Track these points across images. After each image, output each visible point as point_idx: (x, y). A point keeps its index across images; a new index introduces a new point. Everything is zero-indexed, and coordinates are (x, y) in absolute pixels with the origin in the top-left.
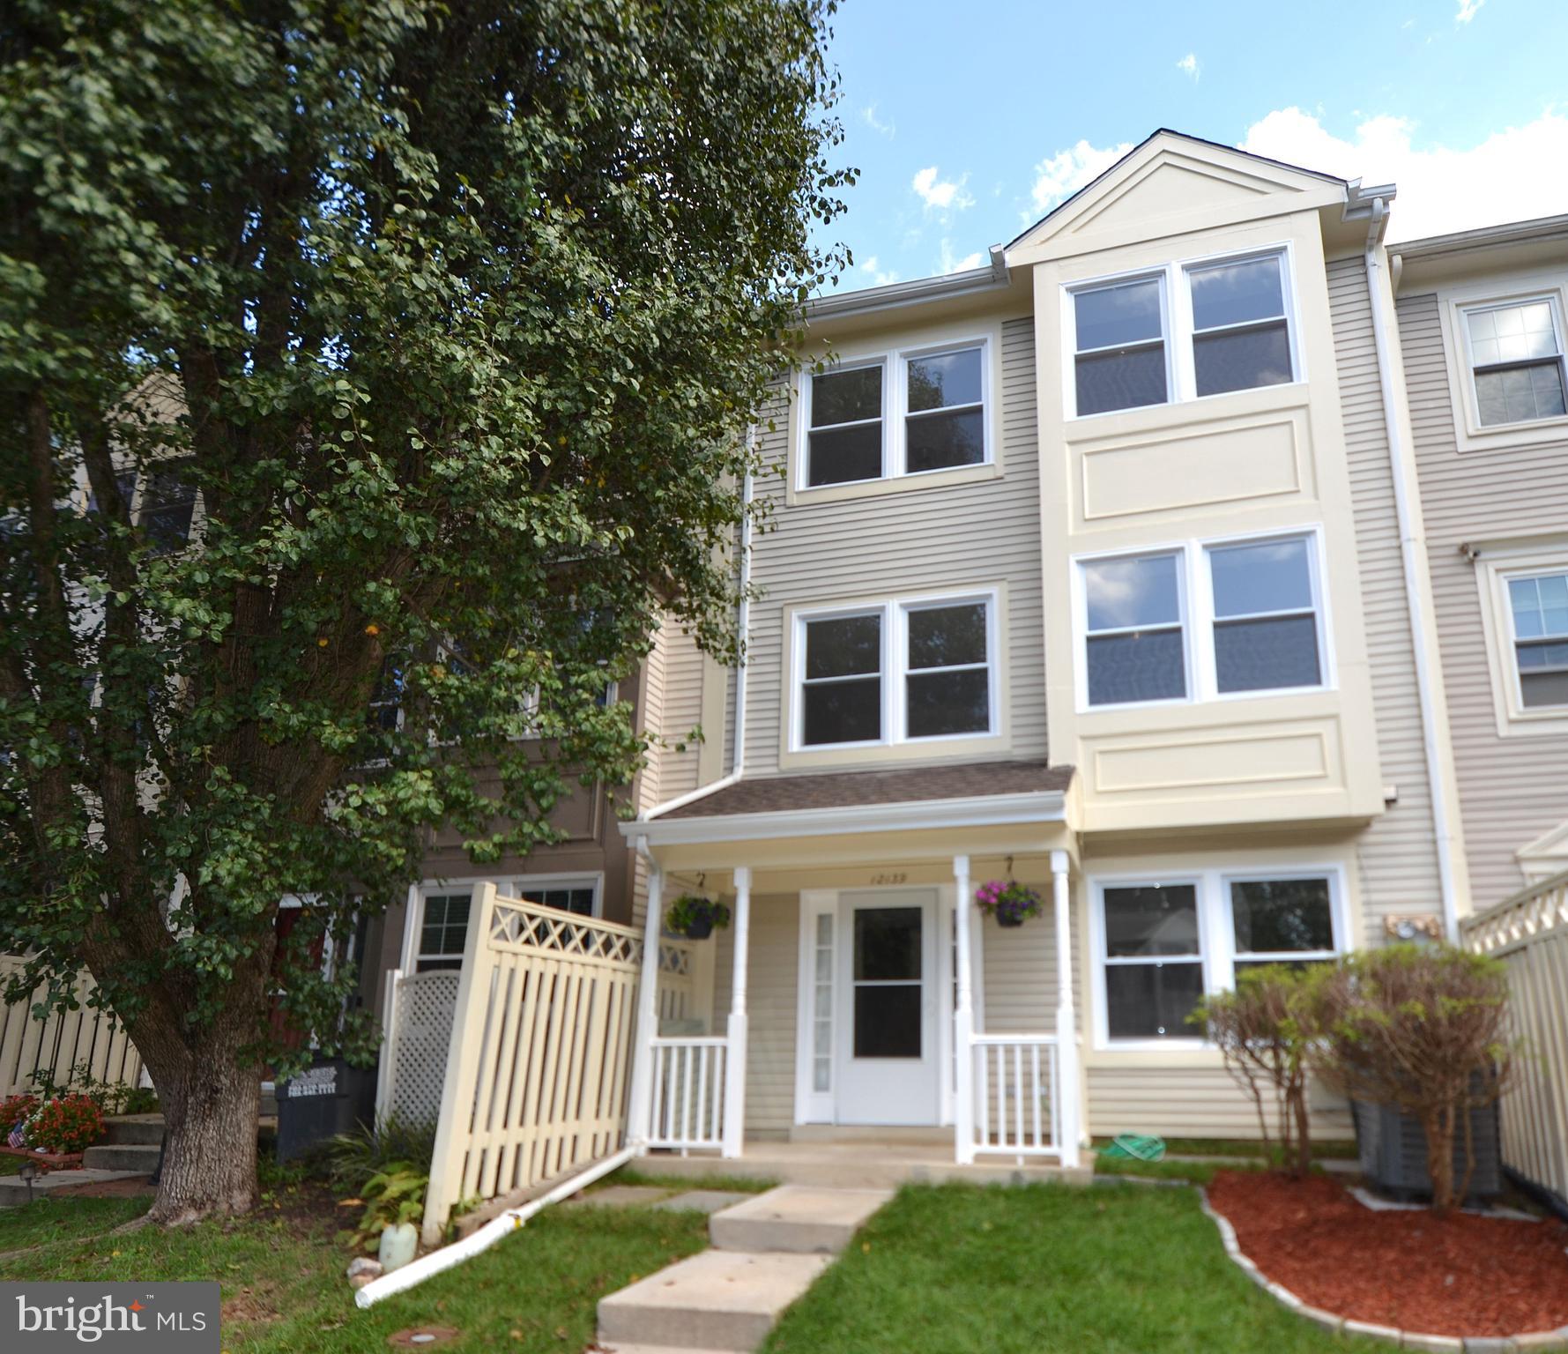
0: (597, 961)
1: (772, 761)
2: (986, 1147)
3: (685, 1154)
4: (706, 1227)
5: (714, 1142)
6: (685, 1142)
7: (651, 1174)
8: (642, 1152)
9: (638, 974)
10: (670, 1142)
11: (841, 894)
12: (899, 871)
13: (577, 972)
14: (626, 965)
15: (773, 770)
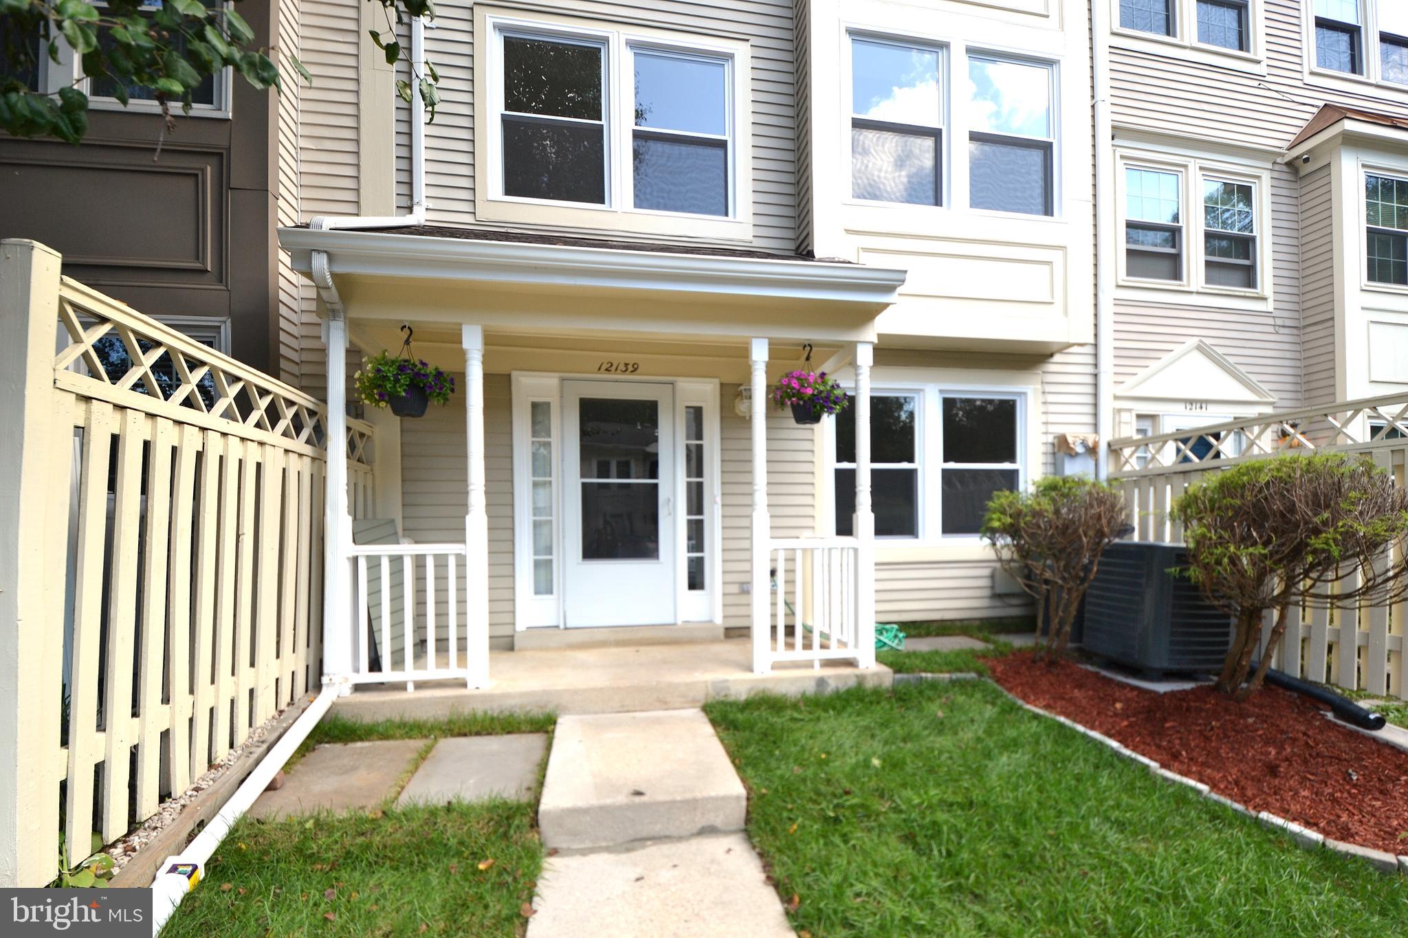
0: (259, 435)
1: (466, 207)
2: (783, 655)
3: (410, 687)
4: (535, 824)
5: (452, 671)
6: (410, 673)
7: (367, 719)
8: (346, 691)
9: (319, 460)
10: (387, 674)
11: (563, 380)
12: (631, 358)
13: (235, 450)
14: (299, 444)
15: (469, 219)
